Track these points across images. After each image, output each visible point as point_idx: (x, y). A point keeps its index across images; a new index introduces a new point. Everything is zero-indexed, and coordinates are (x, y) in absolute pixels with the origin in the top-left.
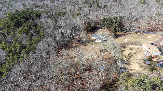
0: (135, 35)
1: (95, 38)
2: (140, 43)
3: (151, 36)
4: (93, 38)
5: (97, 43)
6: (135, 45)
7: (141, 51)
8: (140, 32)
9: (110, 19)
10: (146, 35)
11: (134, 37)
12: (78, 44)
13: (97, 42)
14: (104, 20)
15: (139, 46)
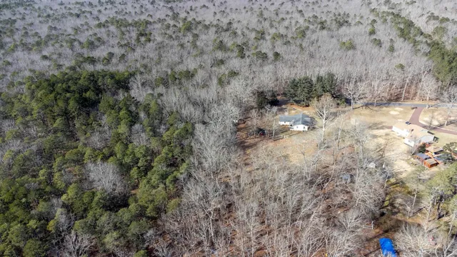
0: (366, 111)
1: (288, 123)
2: (384, 124)
3: (395, 111)
4: (282, 123)
5: (299, 132)
6: (377, 129)
7: (394, 138)
8: (372, 104)
9: (308, 81)
10: (384, 108)
11: (364, 115)
12: (256, 140)
13: (298, 130)
14: (295, 84)
15: (387, 131)
